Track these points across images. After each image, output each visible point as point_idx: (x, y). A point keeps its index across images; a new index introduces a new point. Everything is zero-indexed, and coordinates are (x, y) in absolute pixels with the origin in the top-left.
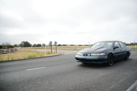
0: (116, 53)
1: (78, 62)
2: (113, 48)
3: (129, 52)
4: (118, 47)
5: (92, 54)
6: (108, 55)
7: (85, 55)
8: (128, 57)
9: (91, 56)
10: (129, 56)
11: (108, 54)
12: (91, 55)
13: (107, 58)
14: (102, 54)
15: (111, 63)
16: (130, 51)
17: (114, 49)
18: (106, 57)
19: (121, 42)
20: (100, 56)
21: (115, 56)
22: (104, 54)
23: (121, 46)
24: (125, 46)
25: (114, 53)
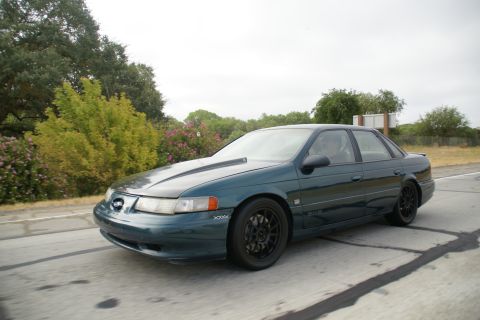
4: (324, 163)
7: (119, 204)
9: (134, 209)
14: (188, 205)
17: (306, 169)
18: (221, 221)
20: (176, 213)
21: (304, 211)
22: (203, 204)
23: (363, 153)
24: (393, 155)
25: (294, 196)
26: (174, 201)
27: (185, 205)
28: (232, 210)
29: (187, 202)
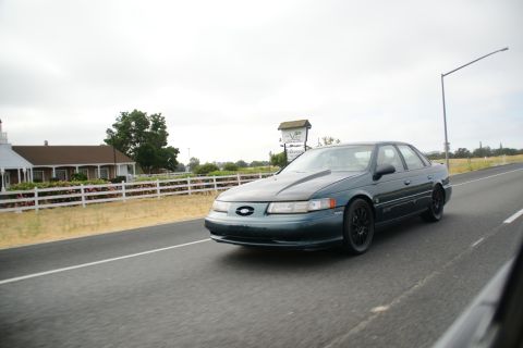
0: (383, 198)
1: (218, 241)
2: (370, 175)
3: (445, 187)
4: (391, 171)
5: (272, 204)
6: (347, 206)
7: (244, 211)
8: (439, 210)
9: (266, 213)
10: (444, 203)
11: (345, 204)
12: (270, 211)
13: (341, 219)
14: (317, 205)
15: (361, 241)
16: (446, 182)
17: (377, 176)
18: (338, 216)
19: (410, 146)
20: (310, 212)
21: (381, 208)
22: (326, 204)
23: (408, 163)
24: (425, 165)
25: (375, 196)
27: (314, 205)
28: (343, 208)
29: (315, 203)
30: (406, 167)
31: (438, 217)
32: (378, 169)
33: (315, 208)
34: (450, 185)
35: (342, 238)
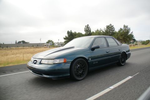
0: (93, 58)
3: (127, 53)
4: (98, 47)
7: (35, 62)
8: (124, 62)
10: (127, 59)
11: (72, 61)
14: (58, 61)
15: (80, 75)
17: (93, 49)
18: (68, 66)
20: (54, 64)
21: (92, 62)
22: (62, 61)
23: (109, 44)
24: (118, 44)
25: (89, 58)
26: (53, 60)
27: (56, 61)
28: (71, 63)
29: (57, 60)
30: (108, 46)
31: (123, 64)
32: (93, 47)
33: (57, 62)
34: (130, 52)
35: (69, 75)
